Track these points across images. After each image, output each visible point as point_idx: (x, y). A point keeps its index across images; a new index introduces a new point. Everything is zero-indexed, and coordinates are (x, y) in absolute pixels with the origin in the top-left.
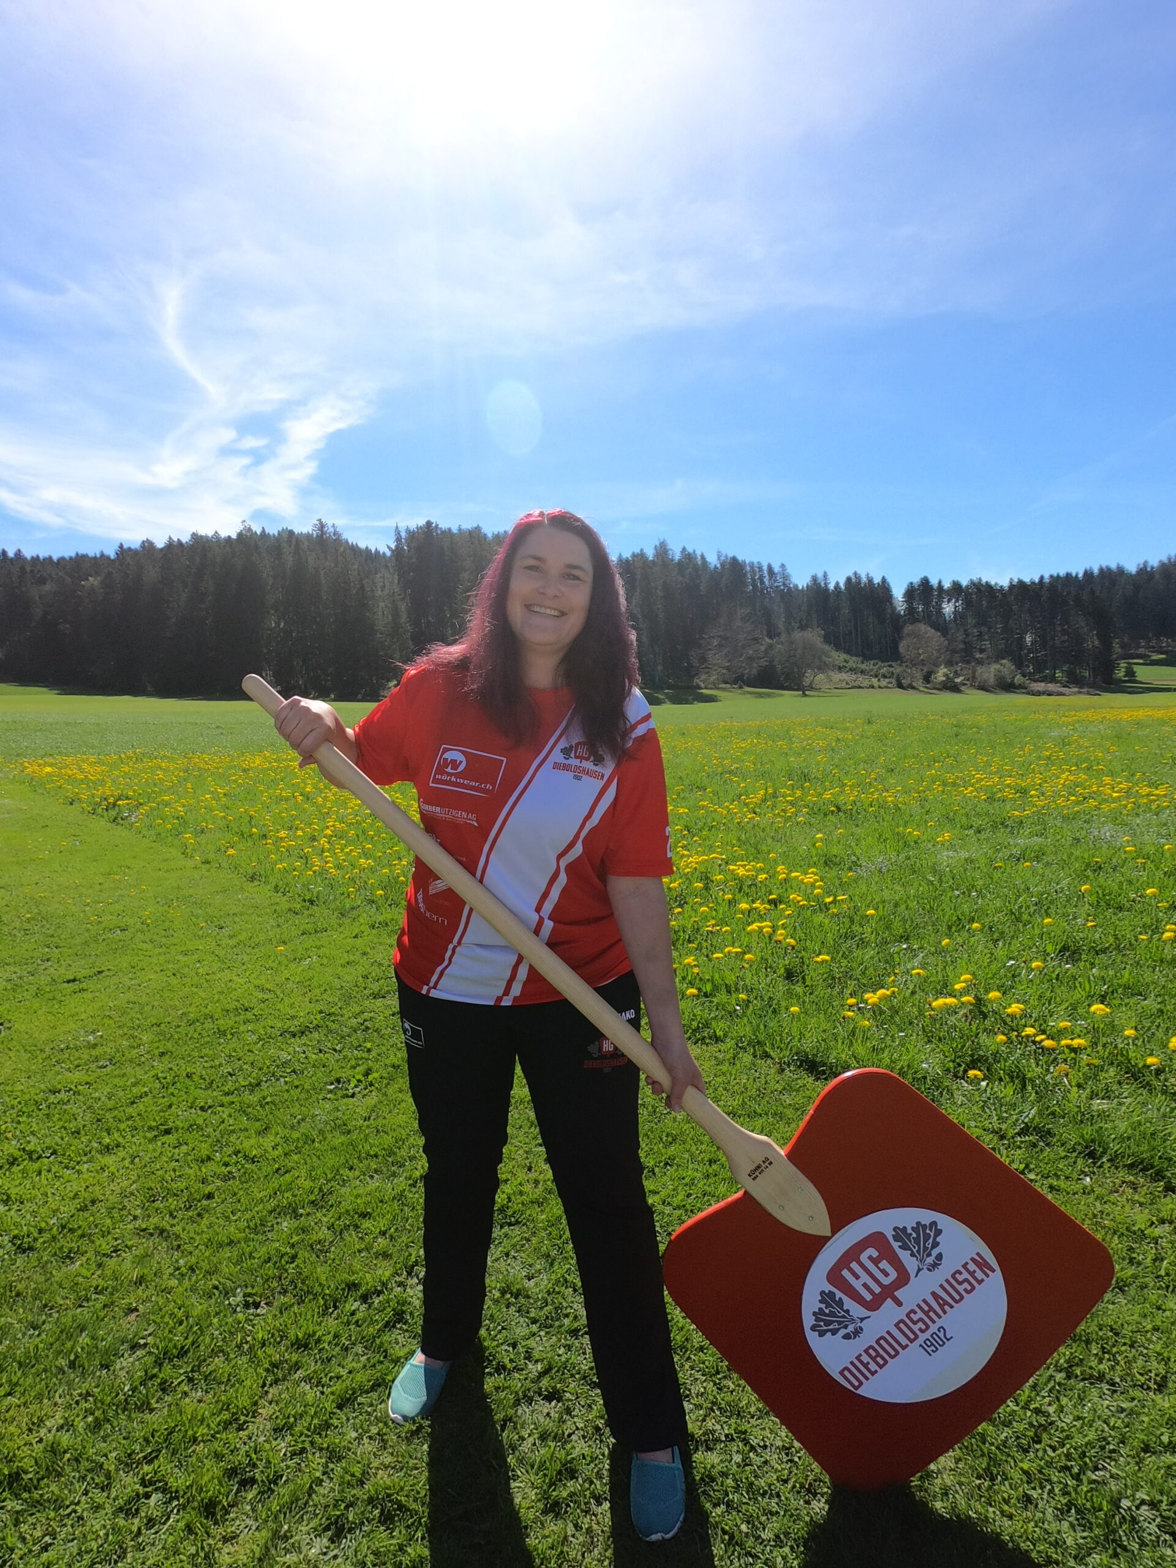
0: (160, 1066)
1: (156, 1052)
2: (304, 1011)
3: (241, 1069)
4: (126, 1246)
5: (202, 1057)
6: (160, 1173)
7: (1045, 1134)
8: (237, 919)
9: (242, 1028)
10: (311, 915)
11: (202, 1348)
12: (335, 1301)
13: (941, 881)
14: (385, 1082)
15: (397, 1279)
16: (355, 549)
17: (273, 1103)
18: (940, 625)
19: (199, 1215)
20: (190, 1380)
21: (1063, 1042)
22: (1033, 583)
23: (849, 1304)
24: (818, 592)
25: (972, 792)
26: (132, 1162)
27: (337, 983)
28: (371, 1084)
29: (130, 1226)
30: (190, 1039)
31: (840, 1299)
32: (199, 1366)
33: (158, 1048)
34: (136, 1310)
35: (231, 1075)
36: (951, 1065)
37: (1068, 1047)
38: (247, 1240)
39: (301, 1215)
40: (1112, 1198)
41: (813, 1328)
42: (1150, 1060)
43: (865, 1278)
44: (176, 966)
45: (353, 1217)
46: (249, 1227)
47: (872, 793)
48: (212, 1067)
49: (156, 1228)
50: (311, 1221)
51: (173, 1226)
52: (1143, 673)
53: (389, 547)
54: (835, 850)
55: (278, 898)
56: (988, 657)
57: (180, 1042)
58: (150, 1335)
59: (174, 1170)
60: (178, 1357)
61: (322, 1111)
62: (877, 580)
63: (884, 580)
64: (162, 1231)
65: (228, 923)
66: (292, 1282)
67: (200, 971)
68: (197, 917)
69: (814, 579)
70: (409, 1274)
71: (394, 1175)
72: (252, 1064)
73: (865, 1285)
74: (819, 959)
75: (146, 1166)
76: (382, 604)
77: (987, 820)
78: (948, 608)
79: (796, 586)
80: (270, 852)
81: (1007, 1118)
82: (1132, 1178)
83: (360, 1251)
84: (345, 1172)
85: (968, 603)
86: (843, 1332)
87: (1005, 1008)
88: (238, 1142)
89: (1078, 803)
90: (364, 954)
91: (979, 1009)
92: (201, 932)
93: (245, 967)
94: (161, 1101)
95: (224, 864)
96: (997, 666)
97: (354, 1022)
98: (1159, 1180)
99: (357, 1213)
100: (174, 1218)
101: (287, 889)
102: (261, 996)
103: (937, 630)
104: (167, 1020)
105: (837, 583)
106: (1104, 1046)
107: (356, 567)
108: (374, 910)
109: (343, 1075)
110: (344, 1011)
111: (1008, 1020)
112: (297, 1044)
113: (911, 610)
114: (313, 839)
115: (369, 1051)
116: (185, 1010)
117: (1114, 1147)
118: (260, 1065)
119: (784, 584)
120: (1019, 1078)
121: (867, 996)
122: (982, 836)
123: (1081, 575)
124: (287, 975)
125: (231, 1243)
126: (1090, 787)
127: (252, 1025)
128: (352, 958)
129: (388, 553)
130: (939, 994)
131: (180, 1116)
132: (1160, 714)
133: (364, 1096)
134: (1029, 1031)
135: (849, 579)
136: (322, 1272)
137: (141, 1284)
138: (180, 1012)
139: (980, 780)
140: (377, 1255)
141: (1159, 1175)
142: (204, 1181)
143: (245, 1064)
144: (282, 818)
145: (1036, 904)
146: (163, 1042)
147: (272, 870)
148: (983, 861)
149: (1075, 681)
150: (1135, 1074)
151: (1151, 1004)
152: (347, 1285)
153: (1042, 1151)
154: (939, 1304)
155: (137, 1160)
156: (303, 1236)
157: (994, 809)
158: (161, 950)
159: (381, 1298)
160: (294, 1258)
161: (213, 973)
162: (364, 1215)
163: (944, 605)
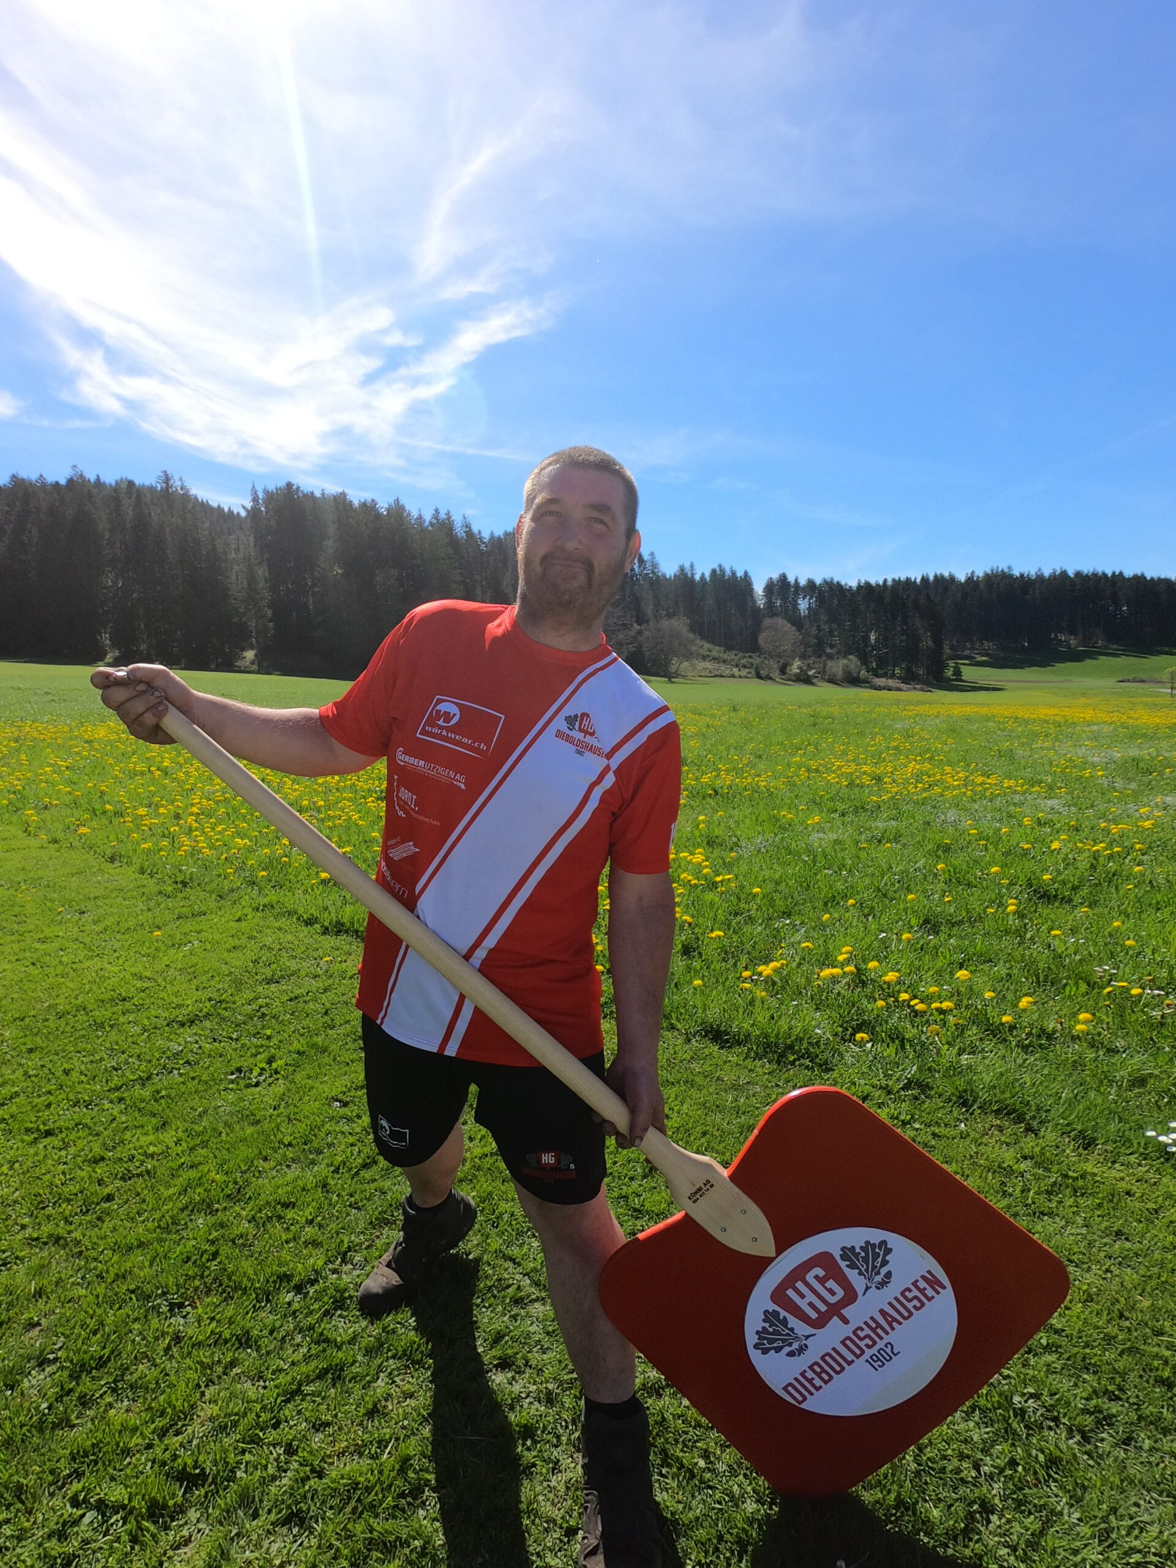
0: (32, 1063)
1: (24, 1049)
2: (192, 1000)
3: (127, 1063)
4: (17, 1258)
5: (79, 1052)
6: (47, 1177)
7: (924, 1087)
8: (100, 903)
9: (122, 1019)
10: (185, 898)
11: (124, 1356)
12: (268, 1294)
13: (814, 862)
14: (291, 1069)
15: (330, 1266)
16: (205, 507)
17: (169, 1096)
18: (797, 622)
19: (99, 1219)
20: (114, 1390)
21: (934, 1006)
22: (878, 585)
23: (793, 1322)
24: (684, 580)
25: (834, 778)
26: (11, 1168)
27: (225, 969)
28: (276, 1072)
29: (20, 1237)
30: (63, 1033)
31: (785, 1318)
32: (123, 1375)
33: (25, 1044)
34: (38, 1324)
35: (116, 1070)
36: (840, 1029)
37: (937, 1009)
38: (161, 1241)
39: (217, 1210)
40: (984, 1140)
41: (756, 1347)
42: (1005, 1019)
43: (811, 1297)
44: (35, 956)
45: (275, 1208)
46: (159, 1227)
47: (746, 778)
48: (92, 1062)
49: (50, 1236)
50: (229, 1216)
51: (69, 1232)
52: (969, 673)
53: (244, 507)
54: (717, 832)
55: (145, 880)
56: (838, 653)
57: (51, 1037)
58: (60, 1349)
59: (64, 1173)
60: (96, 1368)
61: (225, 1102)
62: (740, 574)
63: (746, 573)
64: (58, 1239)
65: (90, 907)
66: (215, 1280)
67: (65, 959)
68: (52, 901)
69: (682, 569)
70: (344, 1261)
71: (313, 1162)
72: (139, 1056)
73: (811, 1305)
74: (713, 935)
75: (28, 1171)
76: (236, 568)
77: (849, 804)
78: (803, 605)
79: (664, 575)
80: (131, 832)
81: (891, 1075)
82: (998, 1122)
83: (287, 1242)
84: (261, 1164)
85: (821, 599)
86: (787, 1349)
87: (881, 976)
88: (134, 1139)
89: (925, 790)
90: (250, 938)
91: (860, 979)
92: (59, 917)
93: (116, 954)
94: (36, 1100)
95: (76, 844)
96: (845, 661)
97: (249, 1009)
98: (1020, 1122)
99: (279, 1203)
100: (71, 1223)
101: (155, 870)
102: (139, 984)
103: (793, 624)
104: (33, 1013)
105: (703, 574)
106: (967, 1007)
107: (207, 525)
108: (255, 892)
109: (245, 1064)
110: (237, 998)
111: (885, 986)
112: (188, 1035)
113: (770, 604)
114: (177, 816)
115: (269, 1038)
116: (52, 1002)
117: (984, 1096)
118: (148, 1057)
119: (653, 572)
120: (898, 1038)
121: (761, 968)
122: (847, 819)
123: (918, 580)
124: (166, 960)
125: (141, 1245)
126: (934, 775)
127: (133, 1015)
128: (237, 942)
129: (243, 514)
130: (823, 965)
131: (62, 1116)
132: (984, 711)
133: (270, 1085)
134: (904, 996)
135: (714, 571)
136: (247, 1266)
137: (40, 1297)
138: (47, 1004)
139: (840, 768)
140: (306, 1244)
141: (1020, 1119)
142: (100, 1182)
143: (130, 1057)
144: (138, 794)
145: (899, 882)
146: (30, 1038)
147: (135, 850)
148: (849, 841)
149: (910, 678)
150: (994, 1031)
151: (1001, 970)
152: (278, 1277)
153: (923, 1102)
154: (886, 1320)
155: (17, 1165)
156: (222, 1231)
157: (855, 794)
158: (13, 938)
159: (316, 1287)
160: (215, 1255)
161: (80, 961)
162: (286, 1205)
163: (800, 601)
